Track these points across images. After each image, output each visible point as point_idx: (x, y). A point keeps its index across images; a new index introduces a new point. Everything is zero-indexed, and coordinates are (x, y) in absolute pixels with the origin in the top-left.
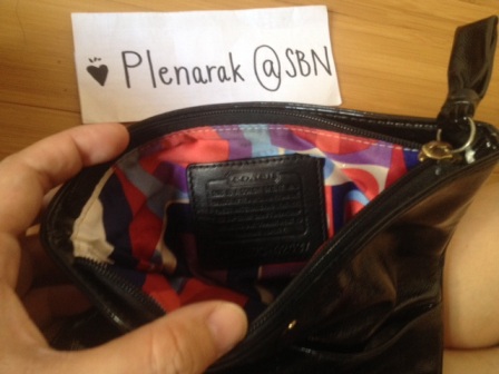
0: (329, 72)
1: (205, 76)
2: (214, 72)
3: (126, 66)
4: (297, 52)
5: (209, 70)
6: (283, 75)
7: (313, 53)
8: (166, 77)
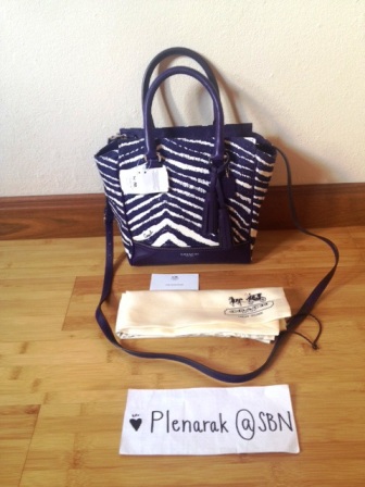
0: (291, 429)
1: (202, 427)
2: (208, 426)
3: (153, 420)
4: (268, 415)
5: (205, 423)
6: (257, 429)
7: (279, 415)
8: (176, 427)
